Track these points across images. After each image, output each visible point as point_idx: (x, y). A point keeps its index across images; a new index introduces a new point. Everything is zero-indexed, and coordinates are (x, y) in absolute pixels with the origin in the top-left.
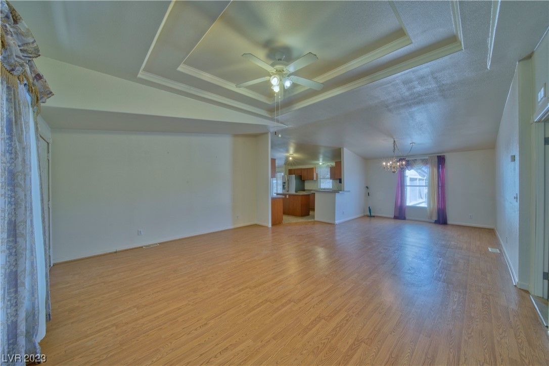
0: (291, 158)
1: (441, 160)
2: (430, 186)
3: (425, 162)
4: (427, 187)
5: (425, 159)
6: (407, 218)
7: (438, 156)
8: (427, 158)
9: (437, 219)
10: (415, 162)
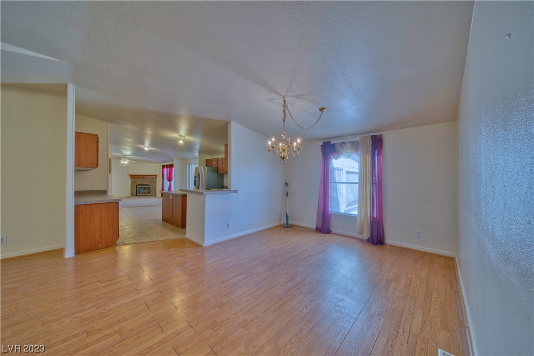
0: (181, 142)
1: (377, 142)
2: (361, 183)
3: (355, 146)
4: (357, 185)
5: (355, 142)
6: (333, 230)
7: (372, 136)
8: (357, 139)
9: (369, 237)
10: (342, 147)
